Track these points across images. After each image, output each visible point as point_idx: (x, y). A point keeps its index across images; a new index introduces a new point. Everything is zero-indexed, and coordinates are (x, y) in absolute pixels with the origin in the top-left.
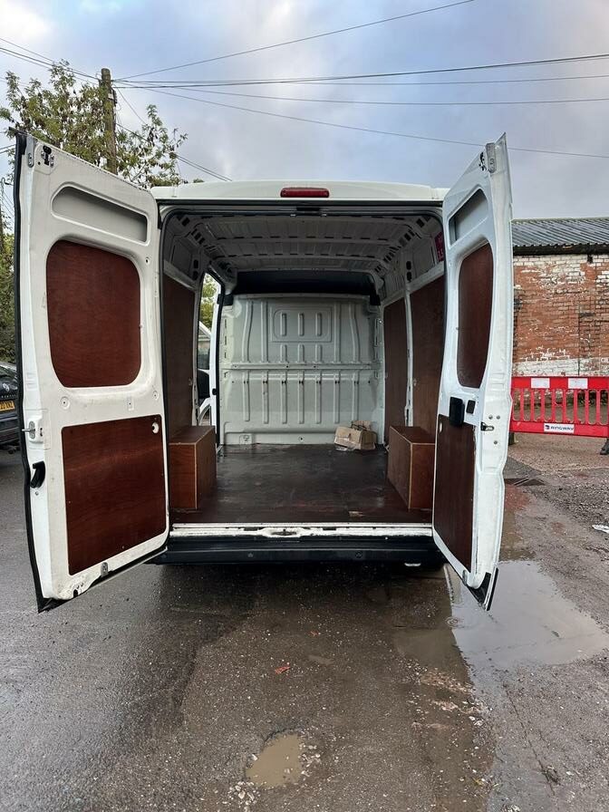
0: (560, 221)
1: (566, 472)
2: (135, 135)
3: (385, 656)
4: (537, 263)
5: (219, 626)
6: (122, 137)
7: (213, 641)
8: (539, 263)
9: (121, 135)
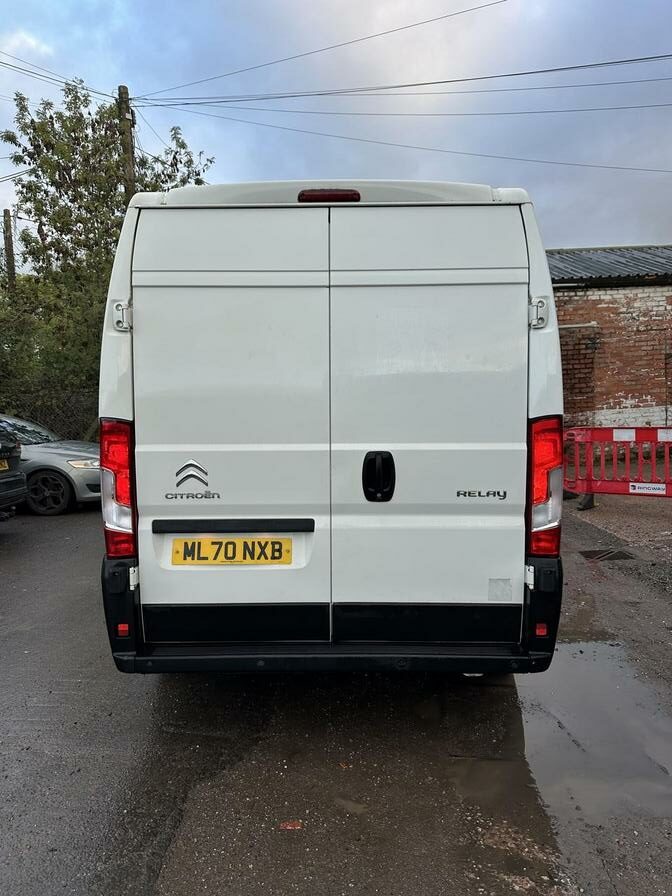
0: (640, 249)
1: (659, 542)
2: (157, 160)
3: (437, 800)
4: (615, 296)
5: (221, 755)
6: (143, 163)
7: (213, 775)
8: (618, 296)
9: (142, 160)
